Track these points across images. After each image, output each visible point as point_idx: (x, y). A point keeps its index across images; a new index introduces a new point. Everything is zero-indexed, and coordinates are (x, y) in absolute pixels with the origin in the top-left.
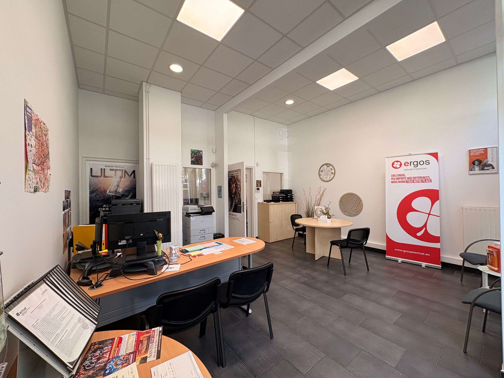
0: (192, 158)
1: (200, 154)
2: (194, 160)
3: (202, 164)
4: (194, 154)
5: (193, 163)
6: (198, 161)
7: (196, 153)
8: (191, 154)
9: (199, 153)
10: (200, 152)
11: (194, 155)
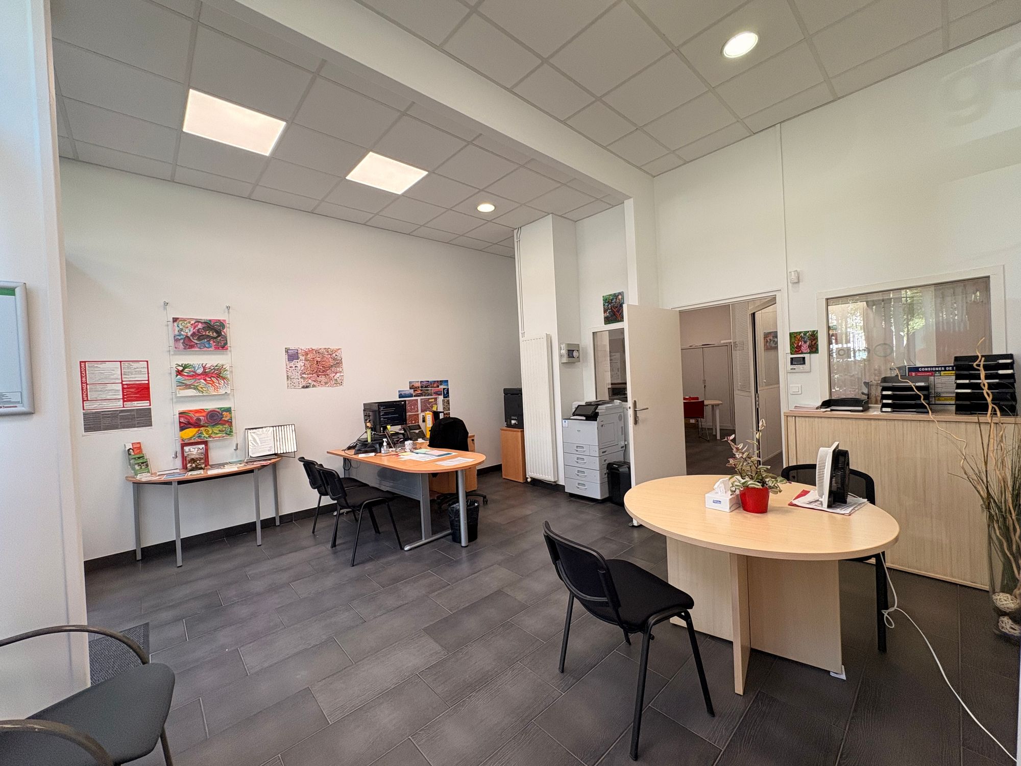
0: (605, 311)
1: (618, 301)
2: (608, 314)
3: (623, 319)
4: (607, 303)
5: (608, 320)
6: (615, 315)
7: (612, 300)
8: (604, 305)
9: (616, 299)
10: (618, 296)
11: (608, 306)
